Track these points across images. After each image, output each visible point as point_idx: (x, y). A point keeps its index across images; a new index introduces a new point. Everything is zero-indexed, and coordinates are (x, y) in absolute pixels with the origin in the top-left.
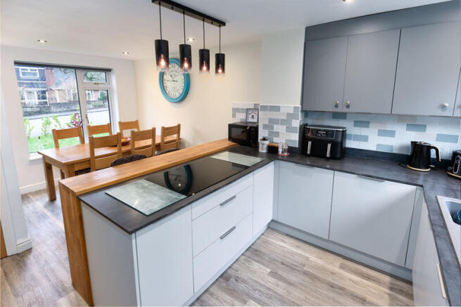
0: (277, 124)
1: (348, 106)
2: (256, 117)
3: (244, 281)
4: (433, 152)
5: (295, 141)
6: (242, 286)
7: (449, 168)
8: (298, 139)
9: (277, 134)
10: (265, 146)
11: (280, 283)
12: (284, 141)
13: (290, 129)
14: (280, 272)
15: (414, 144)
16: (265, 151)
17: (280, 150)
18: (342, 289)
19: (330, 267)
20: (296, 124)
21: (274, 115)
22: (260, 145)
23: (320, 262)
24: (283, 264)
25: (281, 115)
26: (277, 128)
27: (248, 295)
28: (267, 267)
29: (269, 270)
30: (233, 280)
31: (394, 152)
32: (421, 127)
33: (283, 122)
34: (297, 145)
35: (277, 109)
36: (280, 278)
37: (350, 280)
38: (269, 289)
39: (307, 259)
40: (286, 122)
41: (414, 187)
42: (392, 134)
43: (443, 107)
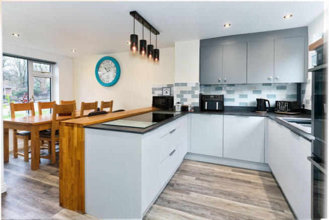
0: (186, 93)
1: (225, 81)
2: (169, 92)
3: (182, 185)
4: (267, 102)
5: (197, 103)
6: (182, 187)
7: (275, 109)
8: (198, 102)
9: (186, 100)
10: (180, 107)
11: (204, 182)
12: (191, 104)
13: (193, 96)
14: (201, 178)
15: (258, 100)
16: (180, 110)
17: (189, 109)
18: (237, 179)
19: (227, 172)
20: (197, 92)
21: (184, 88)
22: (177, 107)
23: (222, 170)
24: (201, 174)
25: (188, 88)
26: (185, 96)
27: (188, 190)
28: (193, 176)
29: (195, 178)
30: (175, 185)
31: (248, 106)
32: (259, 92)
33: (189, 92)
34: (198, 105)
35: (185, 84)
36: (203, 180)
37: (240, 175)
38: (199, 186)
39: (214, 170)
40: (191, 92)
41: (264, 118)
42: (246, 96)
43: (269, 79)
